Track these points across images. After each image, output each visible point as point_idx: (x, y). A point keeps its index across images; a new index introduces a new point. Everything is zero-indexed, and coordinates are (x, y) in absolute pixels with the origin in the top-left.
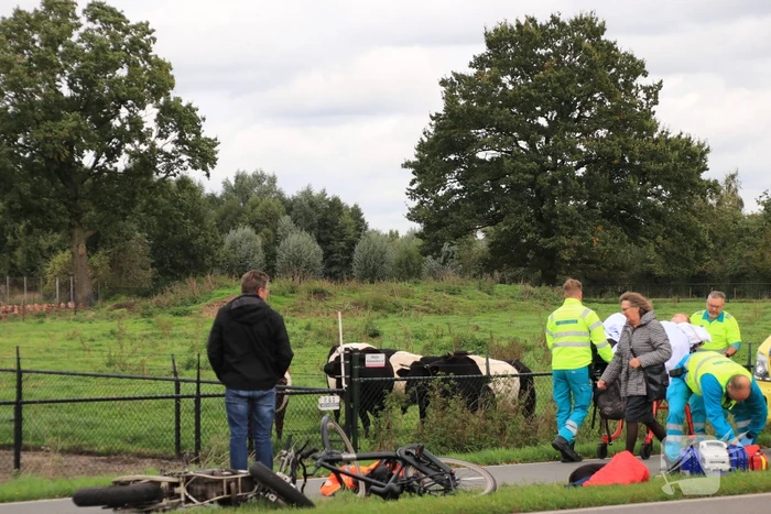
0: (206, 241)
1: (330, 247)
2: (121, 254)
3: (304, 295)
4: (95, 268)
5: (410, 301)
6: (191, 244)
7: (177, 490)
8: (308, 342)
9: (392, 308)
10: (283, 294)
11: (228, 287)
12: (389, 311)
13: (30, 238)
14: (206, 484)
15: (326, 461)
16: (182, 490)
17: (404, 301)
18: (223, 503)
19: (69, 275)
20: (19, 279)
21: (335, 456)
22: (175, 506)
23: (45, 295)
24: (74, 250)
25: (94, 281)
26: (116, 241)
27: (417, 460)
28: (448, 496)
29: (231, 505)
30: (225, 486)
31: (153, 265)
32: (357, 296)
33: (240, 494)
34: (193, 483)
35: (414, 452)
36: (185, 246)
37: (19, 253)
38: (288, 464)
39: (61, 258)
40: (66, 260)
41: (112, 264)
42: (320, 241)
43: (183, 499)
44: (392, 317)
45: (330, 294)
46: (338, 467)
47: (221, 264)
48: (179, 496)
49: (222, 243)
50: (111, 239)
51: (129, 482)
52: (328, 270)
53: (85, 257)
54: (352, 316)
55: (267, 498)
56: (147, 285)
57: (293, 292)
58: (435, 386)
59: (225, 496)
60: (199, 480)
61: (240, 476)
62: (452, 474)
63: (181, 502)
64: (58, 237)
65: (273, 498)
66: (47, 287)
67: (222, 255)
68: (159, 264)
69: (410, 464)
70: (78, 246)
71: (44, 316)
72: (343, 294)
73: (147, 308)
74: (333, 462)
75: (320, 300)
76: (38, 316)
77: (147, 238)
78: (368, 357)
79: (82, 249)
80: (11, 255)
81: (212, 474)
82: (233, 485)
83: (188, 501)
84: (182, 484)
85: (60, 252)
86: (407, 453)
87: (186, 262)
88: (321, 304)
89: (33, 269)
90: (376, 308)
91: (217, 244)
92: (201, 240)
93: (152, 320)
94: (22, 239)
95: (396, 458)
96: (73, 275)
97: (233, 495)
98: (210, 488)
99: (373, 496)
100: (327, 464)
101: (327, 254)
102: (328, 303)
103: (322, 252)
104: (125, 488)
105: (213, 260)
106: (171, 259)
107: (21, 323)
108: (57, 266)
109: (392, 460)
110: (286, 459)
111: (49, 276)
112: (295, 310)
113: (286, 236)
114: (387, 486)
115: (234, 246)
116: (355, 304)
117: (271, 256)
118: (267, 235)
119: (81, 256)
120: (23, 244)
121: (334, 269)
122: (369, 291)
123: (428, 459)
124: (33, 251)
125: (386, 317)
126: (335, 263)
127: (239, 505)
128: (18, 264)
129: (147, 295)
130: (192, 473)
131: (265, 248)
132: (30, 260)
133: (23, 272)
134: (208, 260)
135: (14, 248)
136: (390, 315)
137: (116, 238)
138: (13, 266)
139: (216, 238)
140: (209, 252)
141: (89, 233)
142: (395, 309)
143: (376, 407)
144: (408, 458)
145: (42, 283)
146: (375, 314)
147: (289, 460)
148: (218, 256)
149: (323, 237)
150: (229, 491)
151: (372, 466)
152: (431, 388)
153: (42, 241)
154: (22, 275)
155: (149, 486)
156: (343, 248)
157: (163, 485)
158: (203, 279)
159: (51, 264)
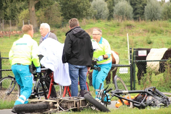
0: (84, 5)
1: (136, 7)
2: (49, 10)
3: (123, 27)
4: (39, 16)
5: (167, 29)
6: (77, 6)
7: (55, 105)
8: (122, 46)
9: (160, 32)
10: (114, 27)
11: (92, 24)
12: (158, 33)
13: (12, 4)
14: (67, 103)
15: (116, 94)
16: (57, 105)
17: (164, 29)
18: (74, 110)
19: (28, 19)
20: (8, 21)
21: (120, 92)
22: (55, 112)
23: (19, 27)
24: (30, 9)
25: (38, 22)
26: (47, 5)
27: (153, 93)
28: (166, 108)
29: (77, 111)
30: (75, 104)
31: (62, 15)
32: (145, 27)
33: (81, 107)
34: (62, 102)
35: (152, 90)
36: (75, 7)
37: (8, 10)
38: (100, 95)
39: (25, 12)
40: (27, 13)
41: (45, 14)
42: (131, 4)
43: (58, 109)
44: (159, 36)
45: (134, 26)
46: (121, 96)
47: (90, 14)
48: (56, 107)
49: (90, 6)
50: (45, 4)
51: (37, 102)
52: (135, 17)
53: (34, 12)
54: (143, 35)
55: (92, 109)
56: (60, 23)
57: (118, 26)
58: (168, 63)
59: (75, 107)
60: (64, 101)
61: (81, 100)
62: (167, 99)
63: (57, 110)
64: (23, 3)
65: (94, 108)
66: (19, 24)
67: (90, 11)
68: (64, 15)
69: (151, 95)
70: (31, 7)
71: (18, 36)
72: (139, 26)
73: (59, 32)
74: (119, 94)
75: (130, 29)
76: (16, 36)
77: (60, 4)
78: (139, 52)
79: (33, 8)
80: (5, 11)
81: (70, 99)
82: (78, 103)
83: (60, 109)
84: (58, 103)
85: (24, 10)
86: (149, 91)
87: (75, 14)
88: (130, 31)
89: (14, 16)
90: (153, 32)
91: (88, 6)
92: (81, 4)
93: (61, 37)
94: (9, 4)
95: (145, 92)
96: (30, 19)
97: (78, 107)
98: (69, 104)
99: (135, 108)
100: (117, 95)
101: (135, 10)
102: (133, 30)
103: (132, 9)
104: (35, 105)
105: (86, 13)
106: (69, 13)
107: (9, 39)
108: (23, 16)
109: (143, 93)
110: (100, 93)
111: (20, 20)
112: (119, 33)
113: (118, 2)
114: (140, 103)
115: (95, 7)
116: (144, 30)
117: (111, 11)
118: (110, 2)
119: (33, 11)
120: (10, 6)
121: (138, 16)
122: (150, 25)
123: (158, 93)
124: (14, 9)
125: (157, 35)
126: (138, 13)
127: (80, 111)
128: (8, 14)
129: (59, 27)
130: (61, 98)
131: (109, 8)
132: (13, 13)
133: (9, 18)
134: (84, 13)
135: (6, 8)
136: (159, 35)
137: (47, 3)
138: (6, 15)
139: (88, 4)
140: (85, 9)
141: (36, 2)
142: (161, 32)
143: (143, 72)
144: (150, 93)
145: (17, 22)
146: (153, 34)
147: (101, 93)
148: (89, 11)
149: (133, 3)
150: (76, 106)
151: (136, 96)
152: (166, 64)
153: (17, 5)
154: (9, 19)
155: (45, 104)
156: (141, 7)
157: (50, 103)
158: (82, 21)
159: (21, 15)
